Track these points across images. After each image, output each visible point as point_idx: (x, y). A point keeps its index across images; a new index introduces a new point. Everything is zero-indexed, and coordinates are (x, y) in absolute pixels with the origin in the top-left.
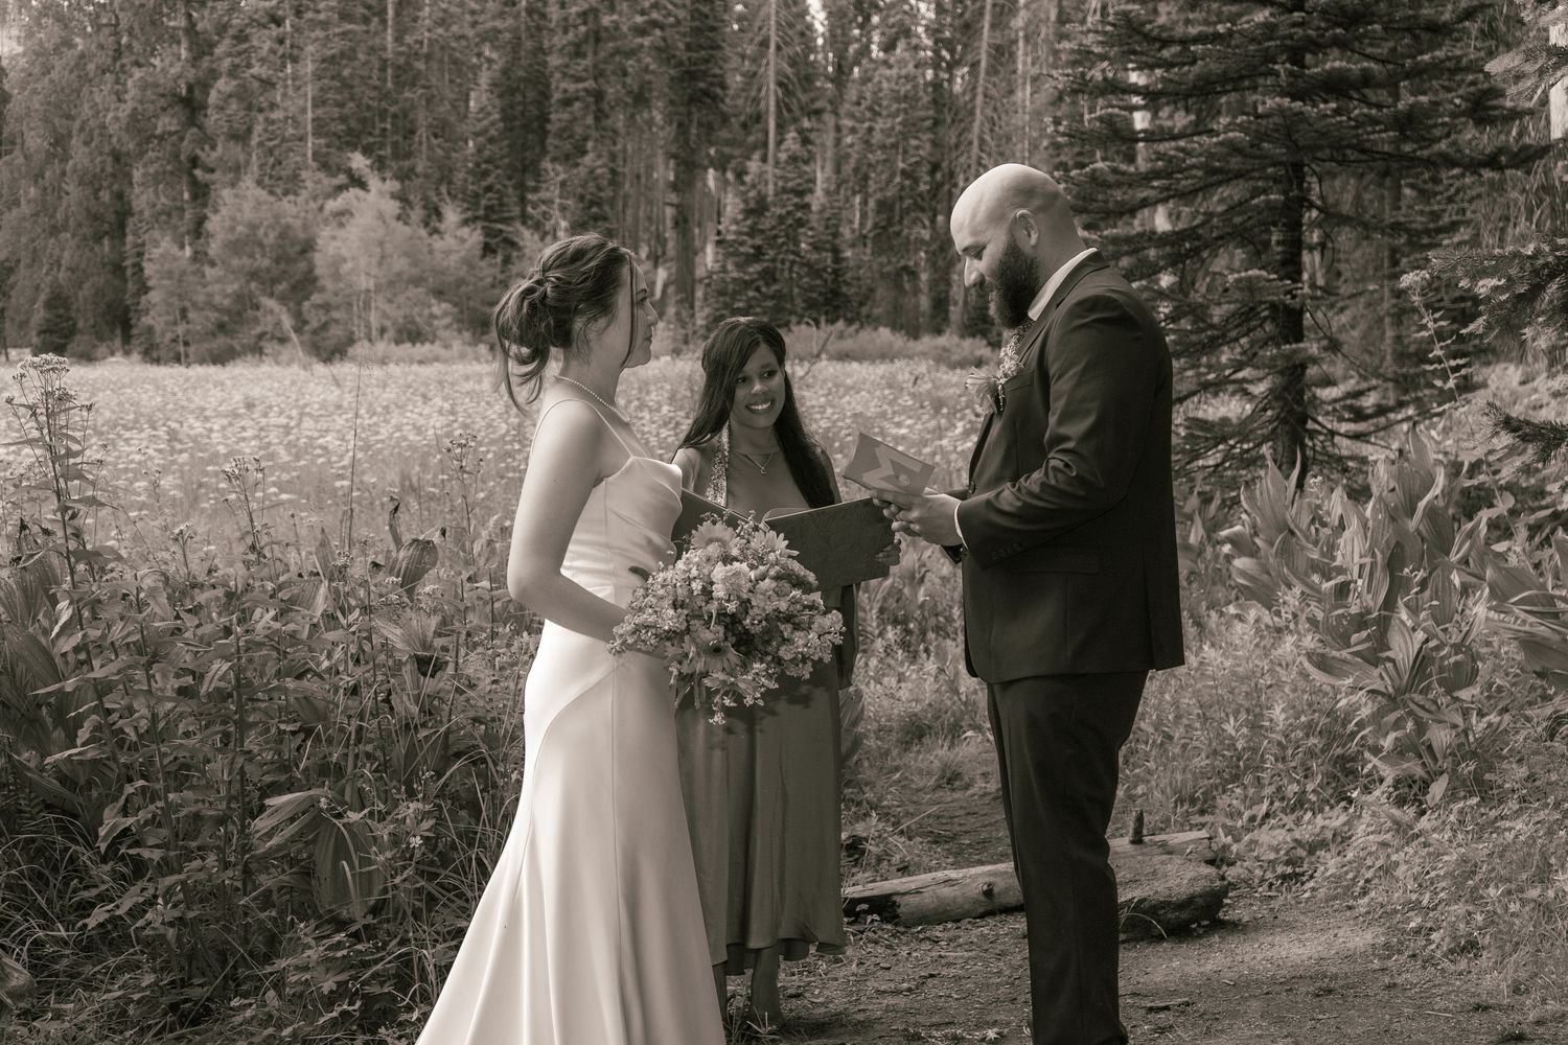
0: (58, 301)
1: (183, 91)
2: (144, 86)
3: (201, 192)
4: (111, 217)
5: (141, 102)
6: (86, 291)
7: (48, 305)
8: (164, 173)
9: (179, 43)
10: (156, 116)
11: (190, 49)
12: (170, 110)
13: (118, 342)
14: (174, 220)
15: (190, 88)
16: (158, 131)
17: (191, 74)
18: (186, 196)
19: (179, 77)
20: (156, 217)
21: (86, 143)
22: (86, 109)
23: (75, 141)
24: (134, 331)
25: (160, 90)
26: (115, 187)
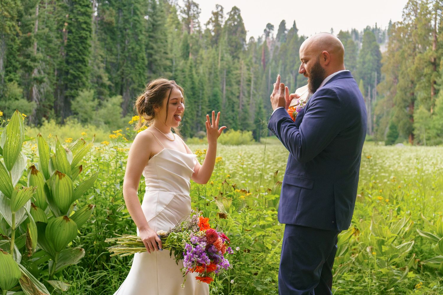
0: (393, 127)
1: (433, 60)
2: (420, 59)
3: (436, 92)
4: (410, 101)
5: (419, 64)
6: (401, 124)
7: (391, 128)
8: (425, 86)
9: (432, 45)
10: (423, 69)
11: (436, 47)
12: (428, 67)
13: (410, 139)
14: (428, 101)
15: (435, 59)
16: (425, 73)
17: (435, 55)
18: (432, 93)
19: (432, 56)
20: (422, 100)
21: (403, 78)
22: (404, 68)
23: (400, 78)
24: (415, 136)
25: (425, 60)
26: (412, 91)
